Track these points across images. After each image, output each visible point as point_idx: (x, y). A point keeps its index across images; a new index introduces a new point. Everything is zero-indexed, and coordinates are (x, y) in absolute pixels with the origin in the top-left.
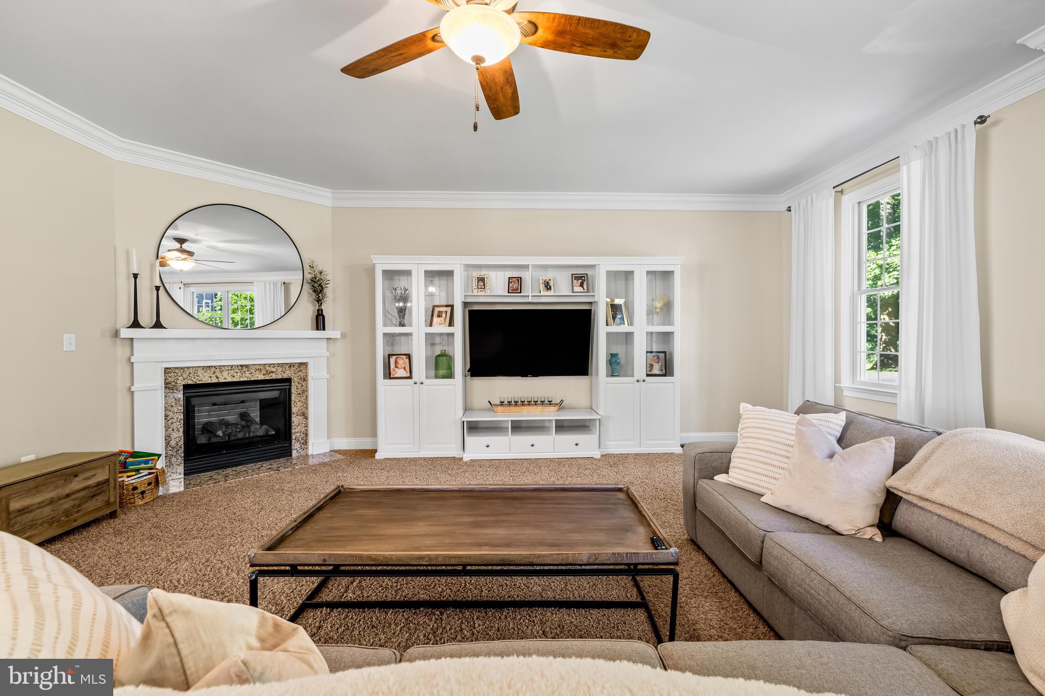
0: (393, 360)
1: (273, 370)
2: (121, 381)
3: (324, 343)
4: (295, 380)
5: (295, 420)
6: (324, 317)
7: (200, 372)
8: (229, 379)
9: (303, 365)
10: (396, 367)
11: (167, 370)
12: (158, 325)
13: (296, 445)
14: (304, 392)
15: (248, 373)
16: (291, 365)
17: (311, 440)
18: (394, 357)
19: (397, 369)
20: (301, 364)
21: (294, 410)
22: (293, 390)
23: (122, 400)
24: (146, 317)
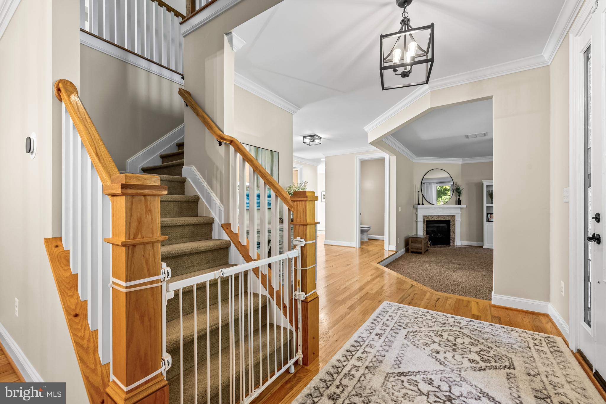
0: (489, 215)
1: (446, 217)
2: (414, 219)
3: (460, 209)
4: (451, 221)
5: (451, 233)
6: (460, 201)
7: (430, 217)
8: (436, 220)
9: (454, 216)
10: (491, 218)
11: (424, 216)
12: (423, 204)
13: (451, 242)
14: (454, 225)
15: (440, 218)
16: (450, 216)
17: (456, 241)
18: (489, 214)
19: (491, 219)
20: (453, 216)
21: (451, 230)
22: (451, 224)
23: (414, 223)
24: (421, 203)
